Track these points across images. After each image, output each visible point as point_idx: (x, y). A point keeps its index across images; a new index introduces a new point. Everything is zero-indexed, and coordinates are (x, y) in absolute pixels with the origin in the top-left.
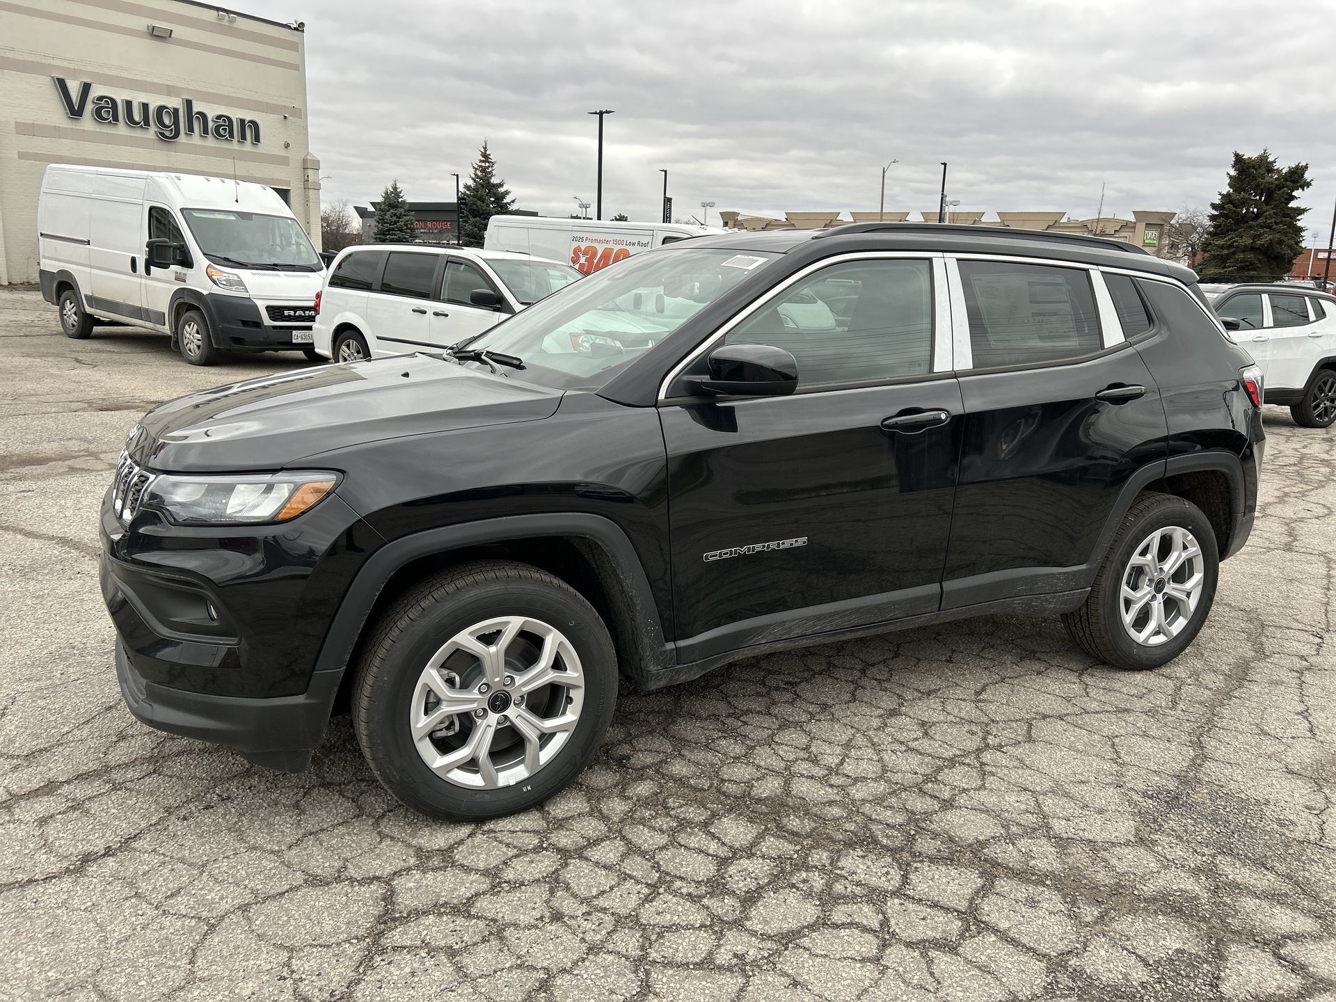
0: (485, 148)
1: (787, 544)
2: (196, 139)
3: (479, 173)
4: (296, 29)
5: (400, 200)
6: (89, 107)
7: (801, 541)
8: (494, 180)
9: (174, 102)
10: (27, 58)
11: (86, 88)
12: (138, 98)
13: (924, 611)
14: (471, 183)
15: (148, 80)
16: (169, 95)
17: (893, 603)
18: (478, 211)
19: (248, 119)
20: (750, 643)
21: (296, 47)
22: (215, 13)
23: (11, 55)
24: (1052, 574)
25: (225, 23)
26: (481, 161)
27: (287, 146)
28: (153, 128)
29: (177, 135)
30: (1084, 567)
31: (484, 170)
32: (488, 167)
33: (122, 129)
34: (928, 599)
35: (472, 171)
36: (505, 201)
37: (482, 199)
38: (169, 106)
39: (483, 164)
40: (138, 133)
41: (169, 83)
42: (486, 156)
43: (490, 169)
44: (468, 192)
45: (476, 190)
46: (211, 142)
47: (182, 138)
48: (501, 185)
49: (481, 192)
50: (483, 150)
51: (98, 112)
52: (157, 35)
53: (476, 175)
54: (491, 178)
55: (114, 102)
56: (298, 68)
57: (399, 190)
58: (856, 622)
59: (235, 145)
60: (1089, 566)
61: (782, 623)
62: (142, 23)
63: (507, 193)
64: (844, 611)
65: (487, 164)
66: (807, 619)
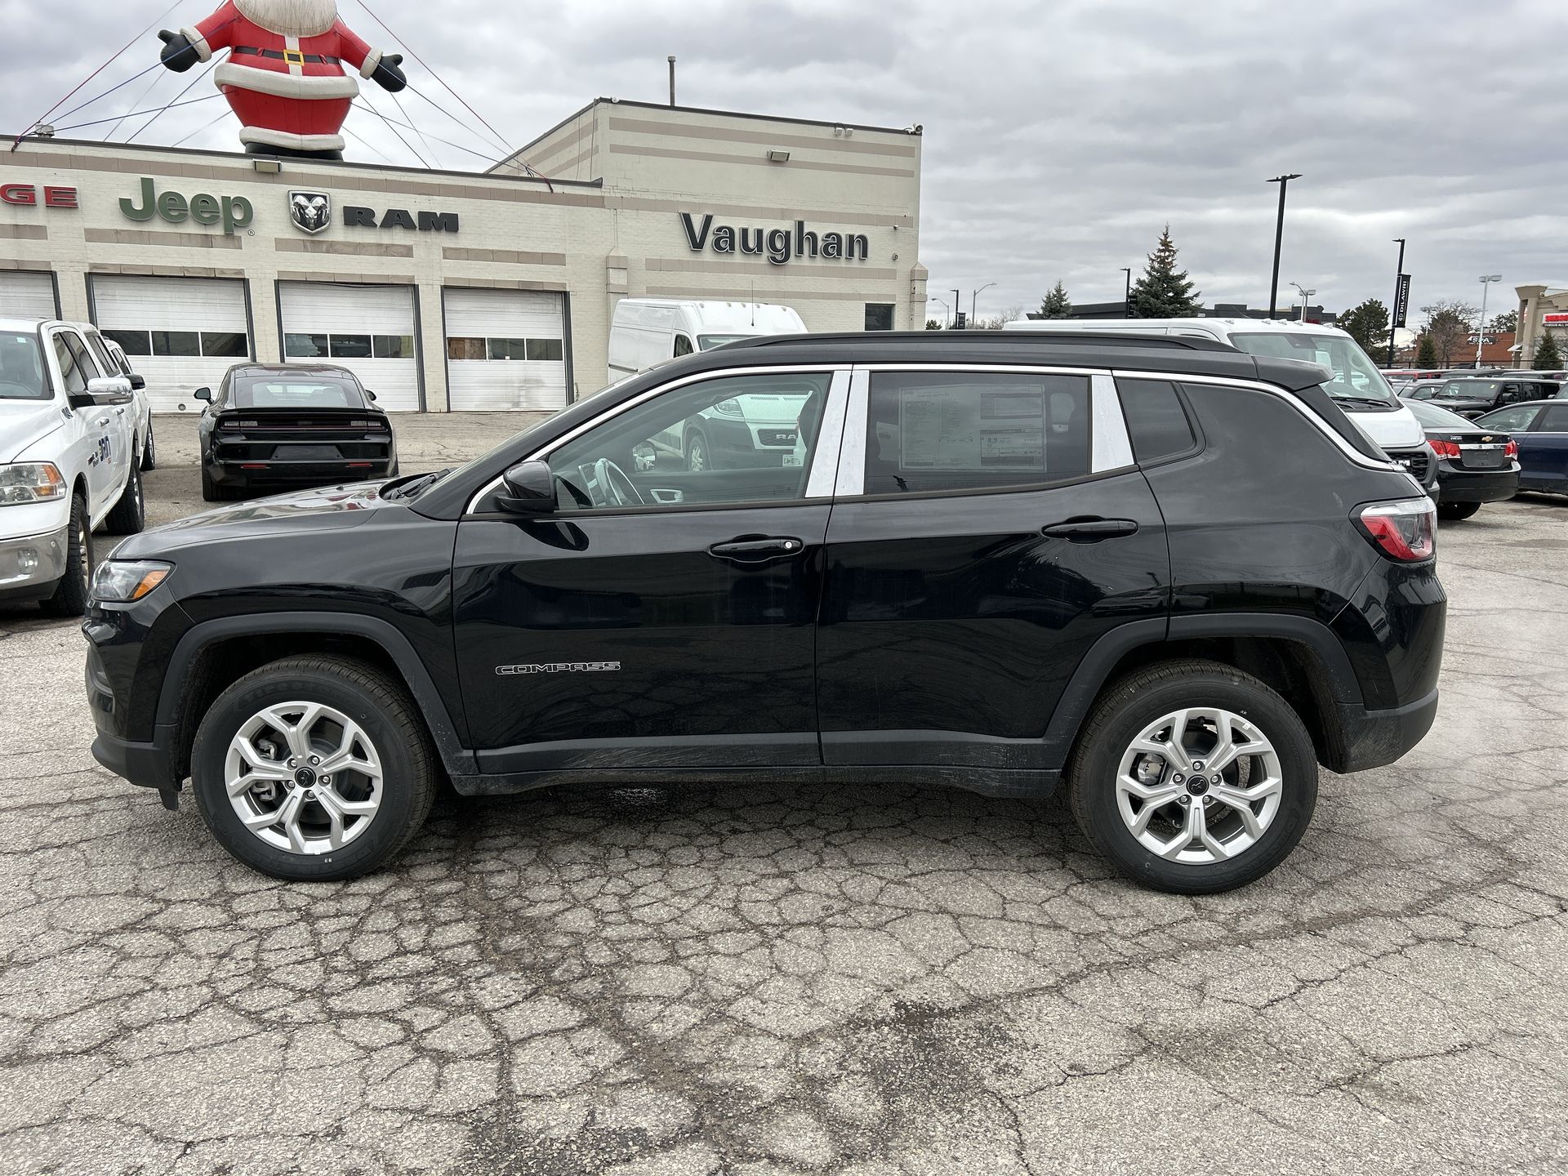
0: (1166, 235)
1: (595, 666)
2: (805, 260)
3: (1156, 265)
4: (913, 134)
5: (1064, 303)
6: (710, 238)
7: (613, 666)
8: (1174, 272)
9: (787, 225)
10: (659, 197)
11: (708, 220)
12: (752, 225)
13: (800, 762)
14: (1145, 278)
15: (764, 205)
16: (783, 218)
17: (752, 747)
18: (1151, 310)
19: (857, 234)
20: (571, 766)
21: (912, 153)
22: (832, 129)
23: (646, 196)
24: (989, 744)
25: (841, 138)
26: (1160, 251)
27: (895, 258)
28: (766, 253)
29: (787, 258)
30: (1039, 741)
31: (1162, 261)
32: (1167, 258)
33: (738, 257)
34: (802, 749)
35: (1148, 262)
36: (1186, 296)
37: (1156, 296)
38: (782, 229)
39: (1162, 254)
40: (752, 260)
41: (783, 207)
42: (1166, 244)
43: (1170, 260)
44: (1141, 289)
45: (1150, 285)
46: (819, 261)
47: (792, 260)
48: (1182, 277)
49: (1157, 288)
50: (1163, 238)
51: (717, 243)
52: (775, 160)
53: (1152, 268)
54: (1170, 269)
55: (731, 231)
56: (913, 174)
57: (1063, 292)
58: (705, 761)
59: (842, 263)
60: (1048, 742)
61: (608, 750)
62: (762, 150)
63: (1190, 285)
64: (684, 747)
65: (1167, 254)
66: (639, 749)
